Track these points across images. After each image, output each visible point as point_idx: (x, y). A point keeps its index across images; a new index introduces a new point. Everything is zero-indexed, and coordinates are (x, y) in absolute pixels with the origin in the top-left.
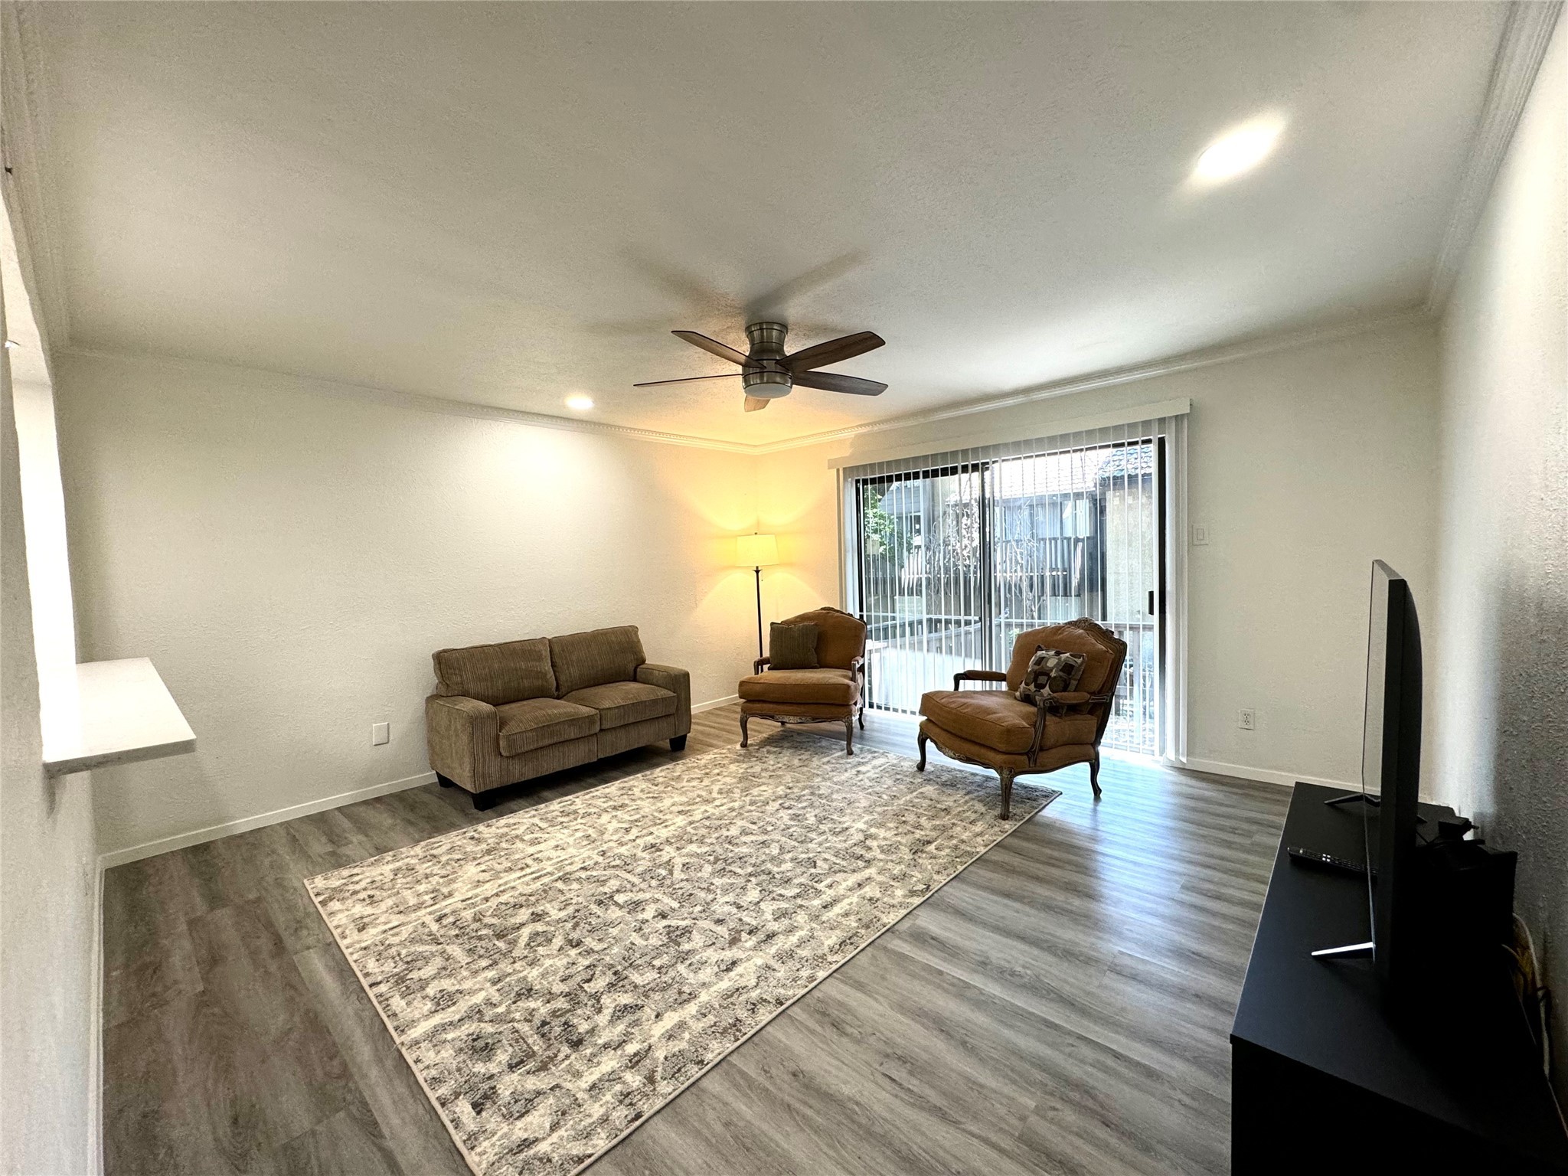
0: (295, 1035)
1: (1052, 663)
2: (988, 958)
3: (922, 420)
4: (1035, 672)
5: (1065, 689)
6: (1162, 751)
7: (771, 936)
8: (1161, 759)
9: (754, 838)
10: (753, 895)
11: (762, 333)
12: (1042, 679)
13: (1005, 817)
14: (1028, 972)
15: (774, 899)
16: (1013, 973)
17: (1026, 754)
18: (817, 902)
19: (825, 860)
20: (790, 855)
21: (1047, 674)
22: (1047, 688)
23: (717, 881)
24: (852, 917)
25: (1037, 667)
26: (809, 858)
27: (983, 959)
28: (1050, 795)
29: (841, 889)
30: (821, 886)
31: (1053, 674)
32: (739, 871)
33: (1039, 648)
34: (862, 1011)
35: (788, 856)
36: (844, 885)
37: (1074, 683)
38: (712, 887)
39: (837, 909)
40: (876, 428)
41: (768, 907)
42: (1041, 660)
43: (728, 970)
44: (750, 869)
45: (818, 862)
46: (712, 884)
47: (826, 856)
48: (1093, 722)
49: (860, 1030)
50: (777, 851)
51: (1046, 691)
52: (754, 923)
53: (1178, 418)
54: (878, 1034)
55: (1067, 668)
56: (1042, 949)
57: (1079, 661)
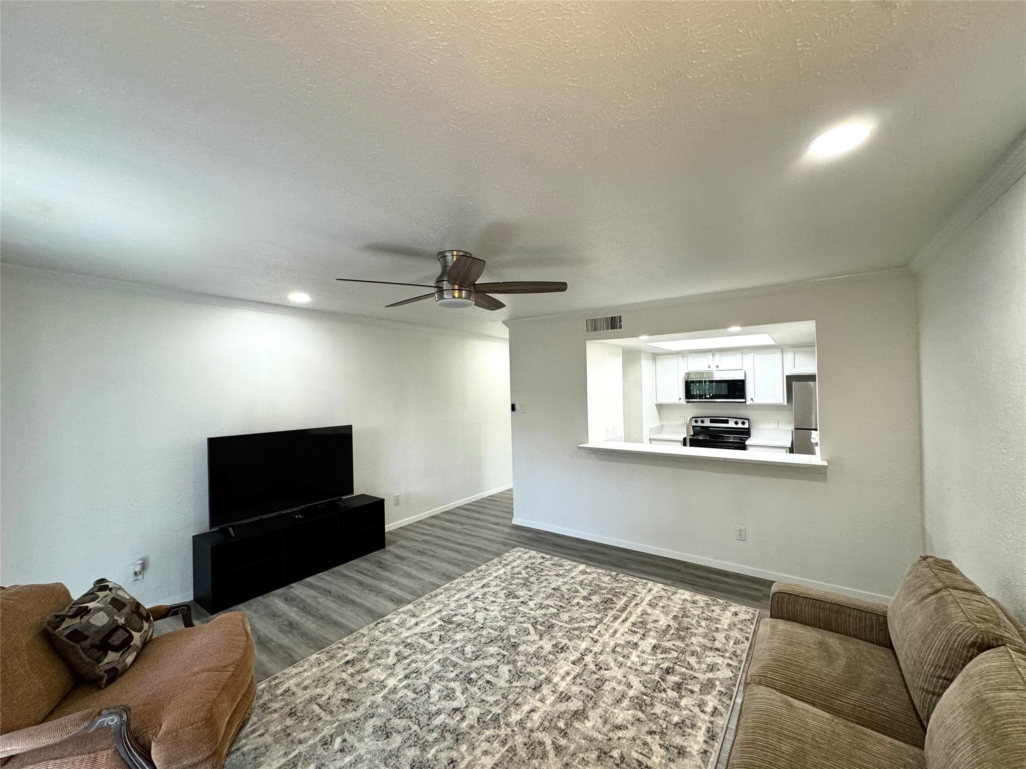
7: (468, 596)
10: (480, 616)
15: (467, 614)
18: (444, 613)
19: (432, 642)
20: (457, 646)
24: (427, 607)
26: (443, 643)
29: (429, 621)
30: (440, 623)
36: (426, 624)
39: (434, 610)
41: (470, 610)
45: (438, 641)
47: (430, 646)
50: (466, 649)
52: (476, 602)
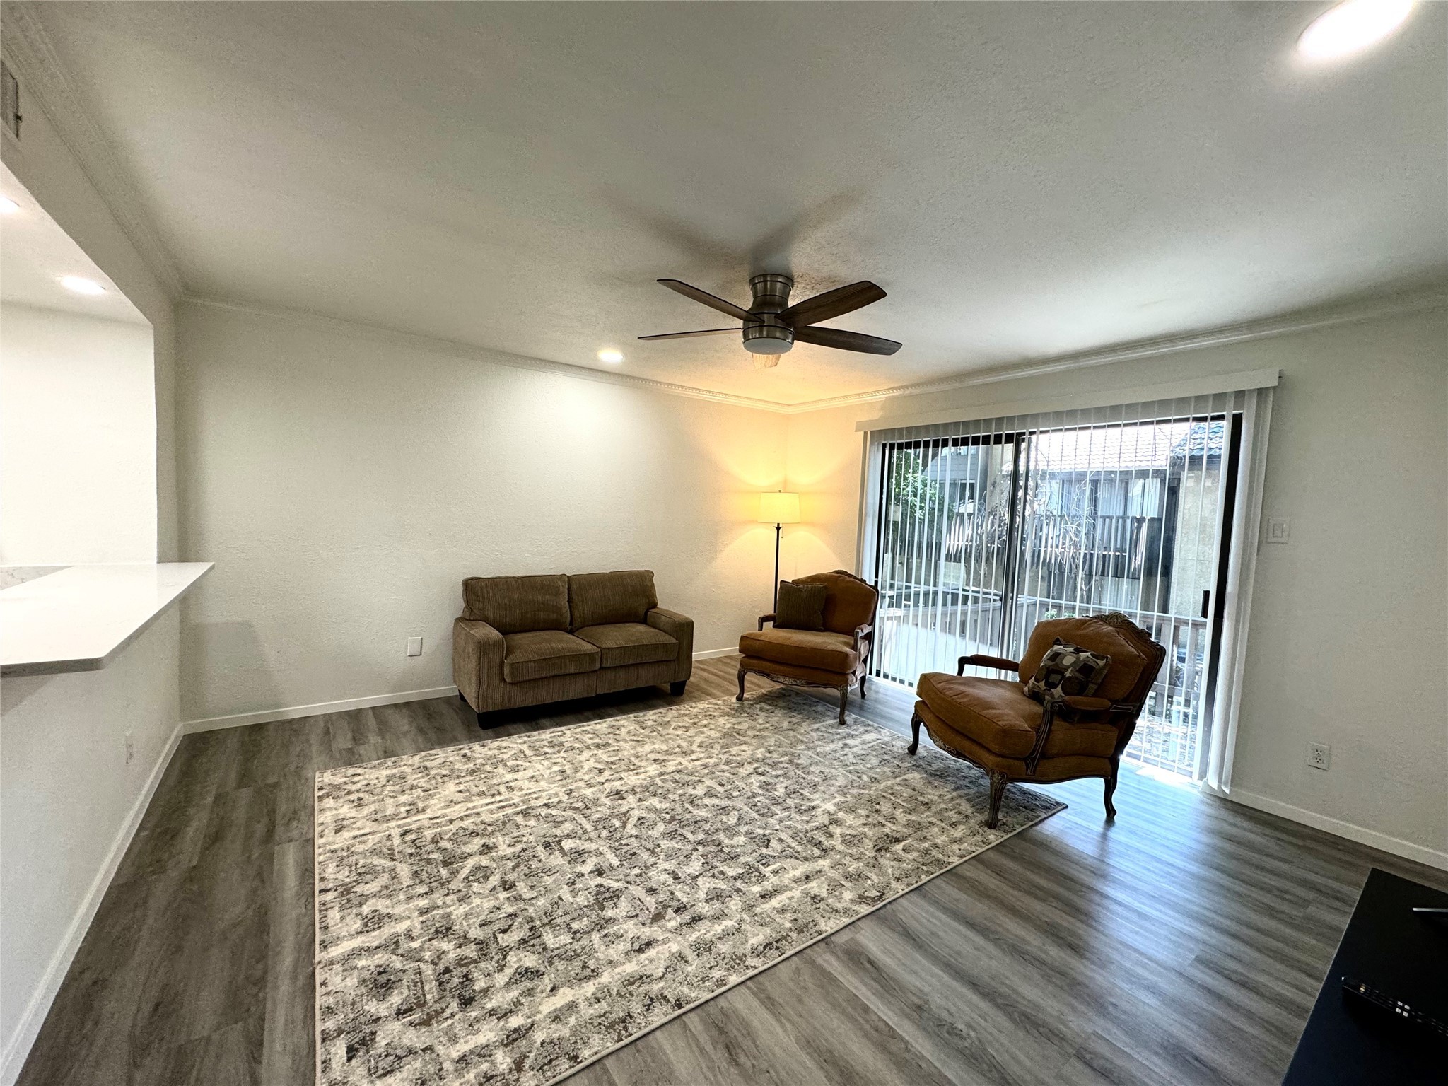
0: (240, 930)
1: (1068, 661)
2: (927, 1002)
3: (957, 385)
4: (1048, 668)
5: (1080, 693)
6: (1203, 775)
7: (696, 919)
8: (1200, 783)
9: (716, 801)
10: (695, 867)
11: (766, 285)
12: (1055, 678)
13: (992, 824)
14: (972, 1034)
15: (713, 876)
16: (952, 1030)
17: (1025, 760)
18: (756, 889)
19: (781, 840)
20: (746, 828)
21: (1060, 671)
22: (1059, 688)
23: (665, 844)
24: (788, 915)
25: (1050, 663)
26: (764, 835)
27: (920, 1002)
28: (1054, 807)
29: (787, 878)
30: (766, 871)
31: (1068, 674)
32: (690, 836)
33: (1057, 642)
34: (764, 1038)
35: (744, 829)
36: (791, 874)
37: (1092, 687)
38: (658, 850)
39: (775, 902)
40: (907, 392)
41: (705, 884)
42: (1056, 655)
43: (641, 951)
44: (701, 836)
45: (772, 841)
46: (659, 846)
47: (783, 836)
48: (1114, 734)
49: (754, 1062)
50: (735, 821)
51: (1058, 691)
52: (685, 900)
53: (1261, 392)
54: (772, 1072)
55: (1085, 669)
56: (997, 1006)
57: (1101, 663)
